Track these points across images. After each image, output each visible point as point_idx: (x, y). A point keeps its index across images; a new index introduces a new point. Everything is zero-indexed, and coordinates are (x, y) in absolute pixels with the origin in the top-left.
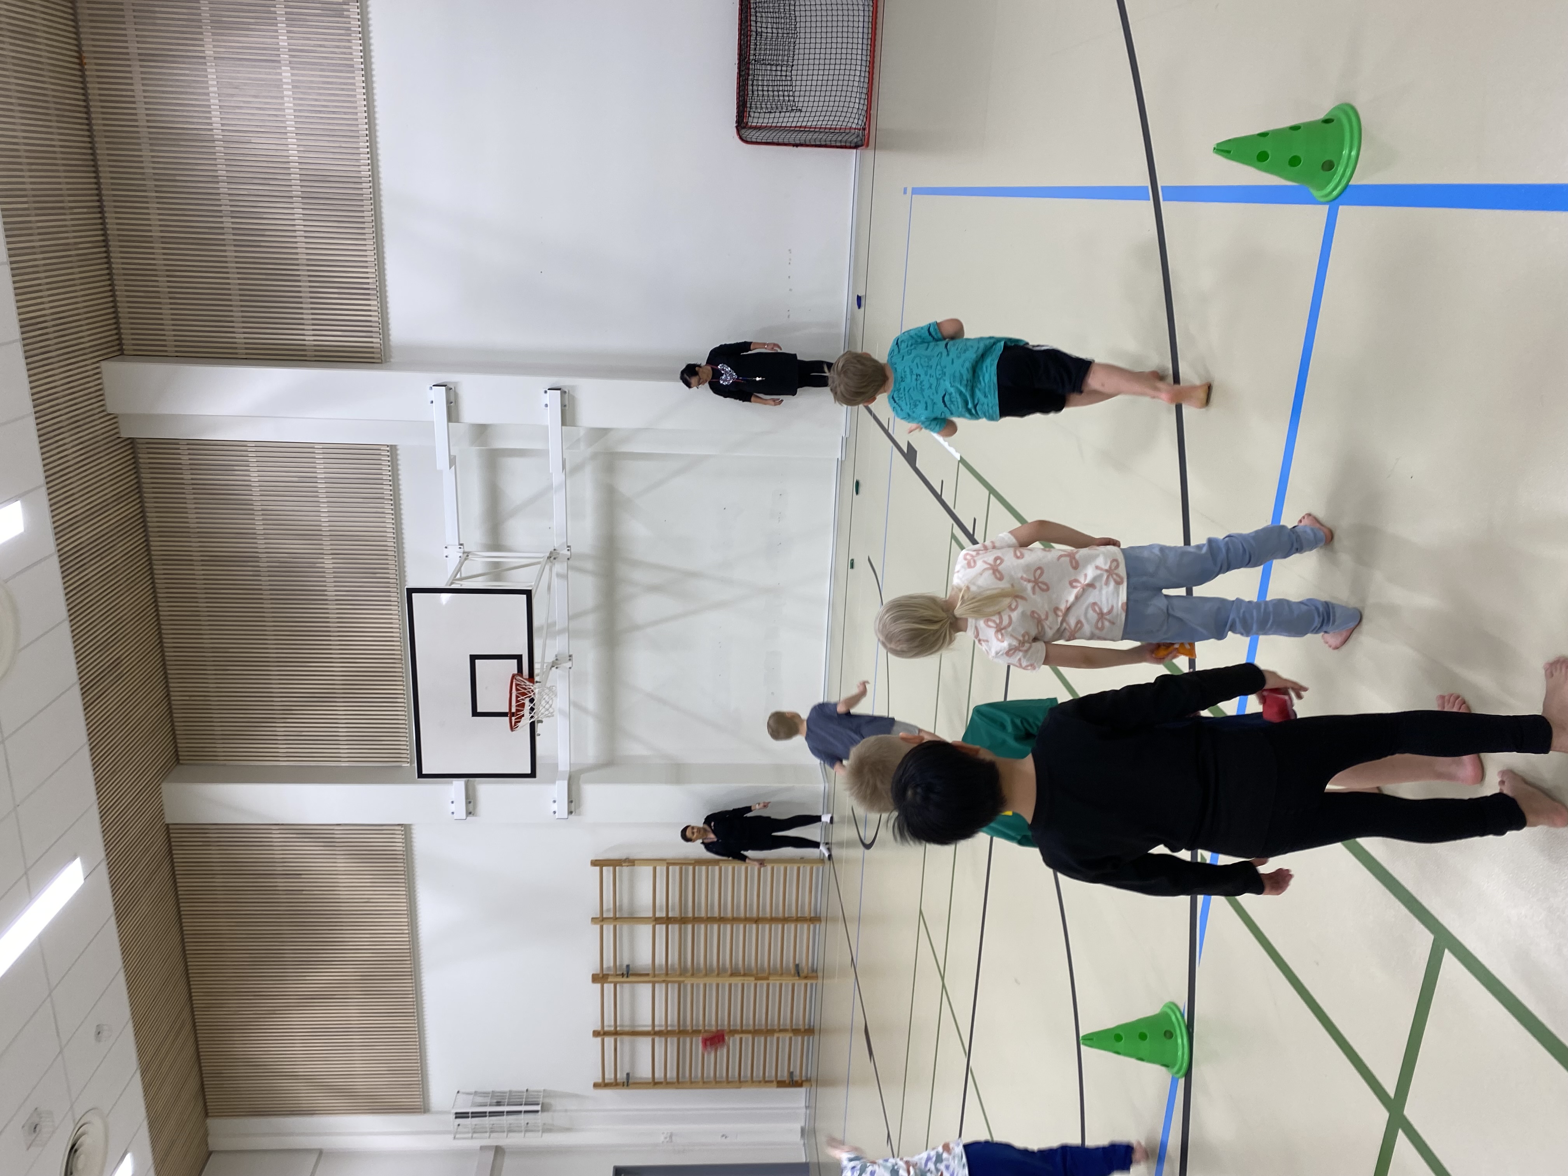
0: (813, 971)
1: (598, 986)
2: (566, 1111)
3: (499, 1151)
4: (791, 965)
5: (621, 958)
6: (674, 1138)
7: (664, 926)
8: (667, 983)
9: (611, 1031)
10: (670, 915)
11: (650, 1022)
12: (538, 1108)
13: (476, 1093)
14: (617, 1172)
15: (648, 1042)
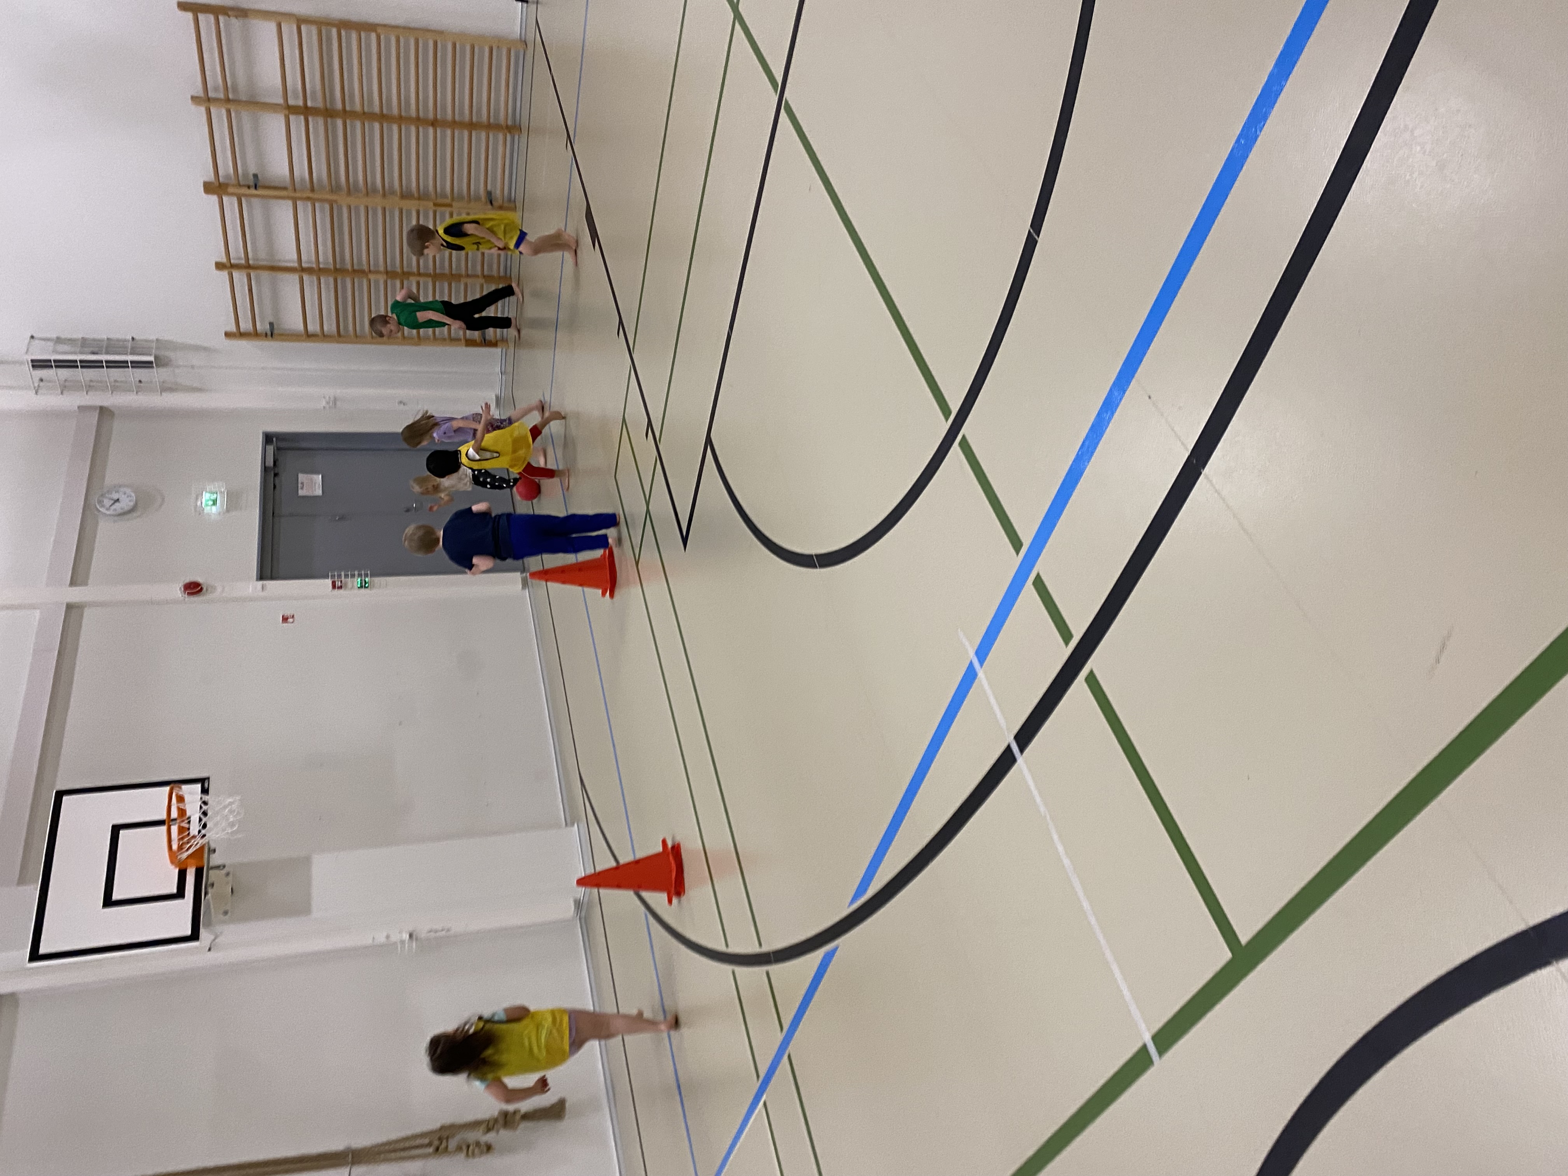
0: (510, 200)
1: (214, 198)
2: (193, 367)
3: (104, 412)
4: (482, 191)
5: (244, 164)
6: (338, 403)
7: (302, 117)
8: (313, 201)
9: (242, 264)
10: (309, 104)
11: (295, 257)
12: (151, 358)
13: (58, 340)
14: (268, 438)
15: (294, 278)
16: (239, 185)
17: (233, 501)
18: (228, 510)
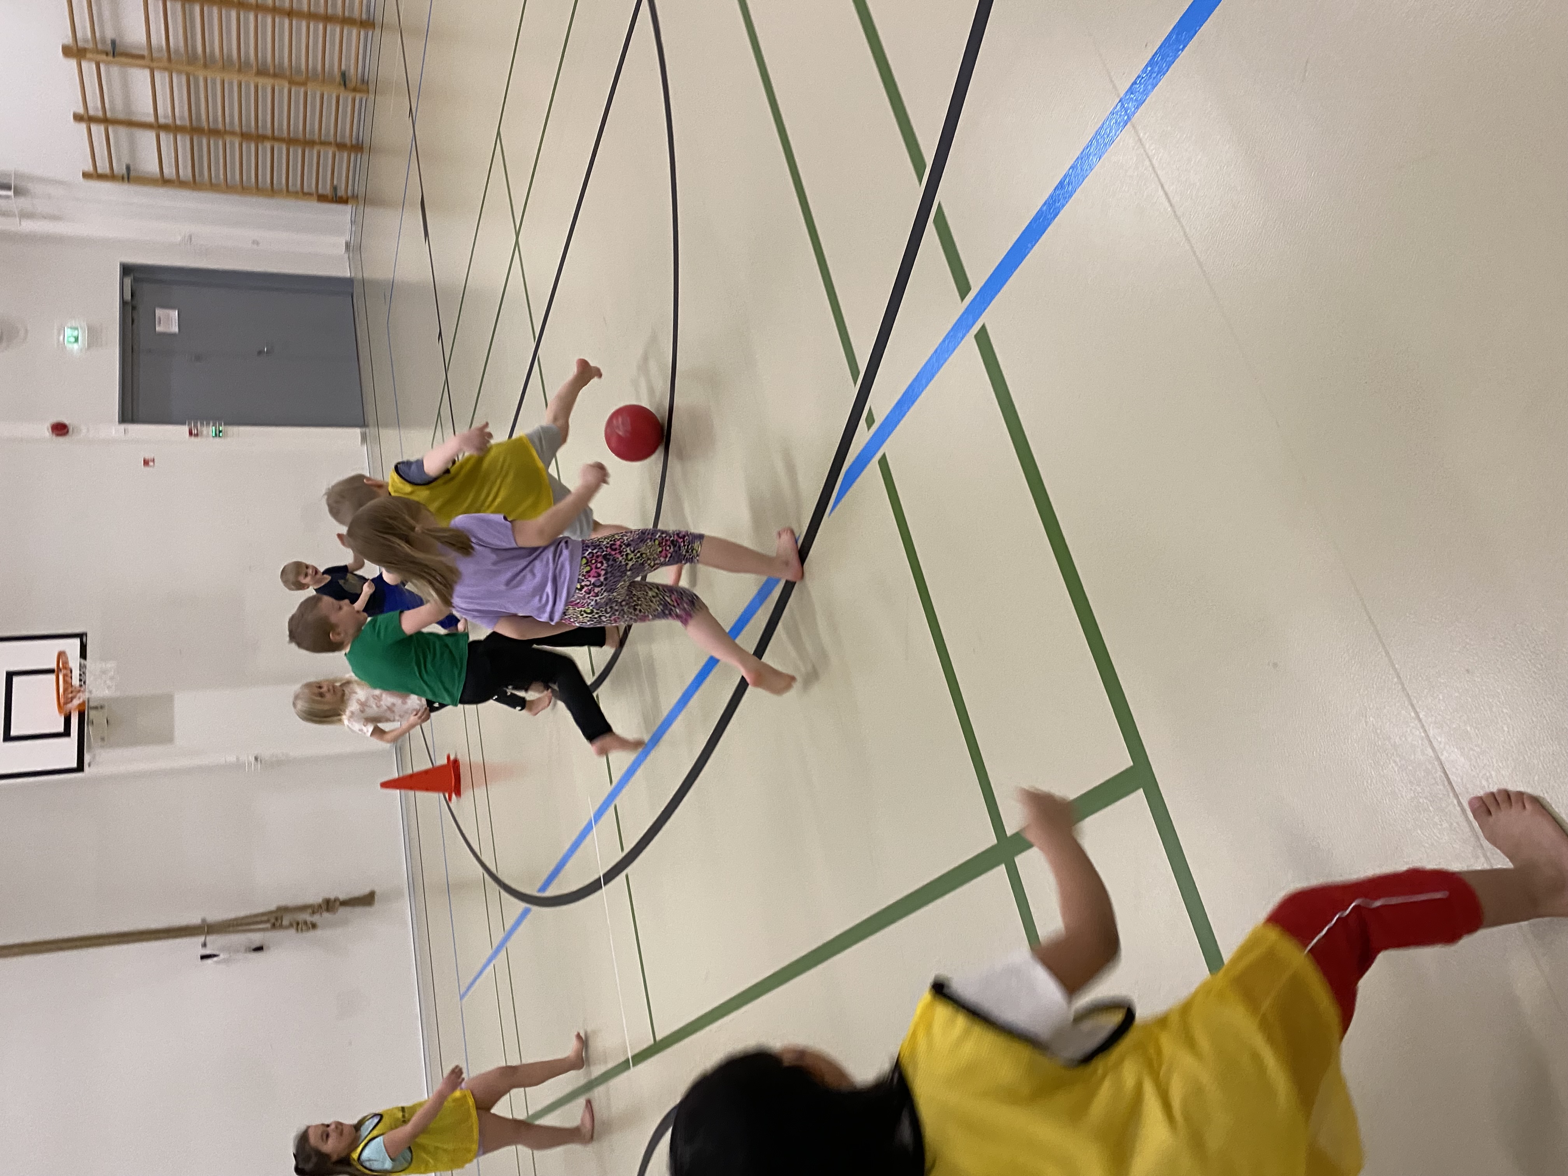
0: (363, 82)
1: (73, 63)
2: (49, 197)
4: (336, 72)
5: (102, 31)
6: (193, 239)
8: (170, 70)
9: (99, 116)
11: (152, 111)
12: (10, 192)
14: (127, 270)
15: (151, 135)
16: (98, 52)
17: (94, 337)
18: (90, 346)
